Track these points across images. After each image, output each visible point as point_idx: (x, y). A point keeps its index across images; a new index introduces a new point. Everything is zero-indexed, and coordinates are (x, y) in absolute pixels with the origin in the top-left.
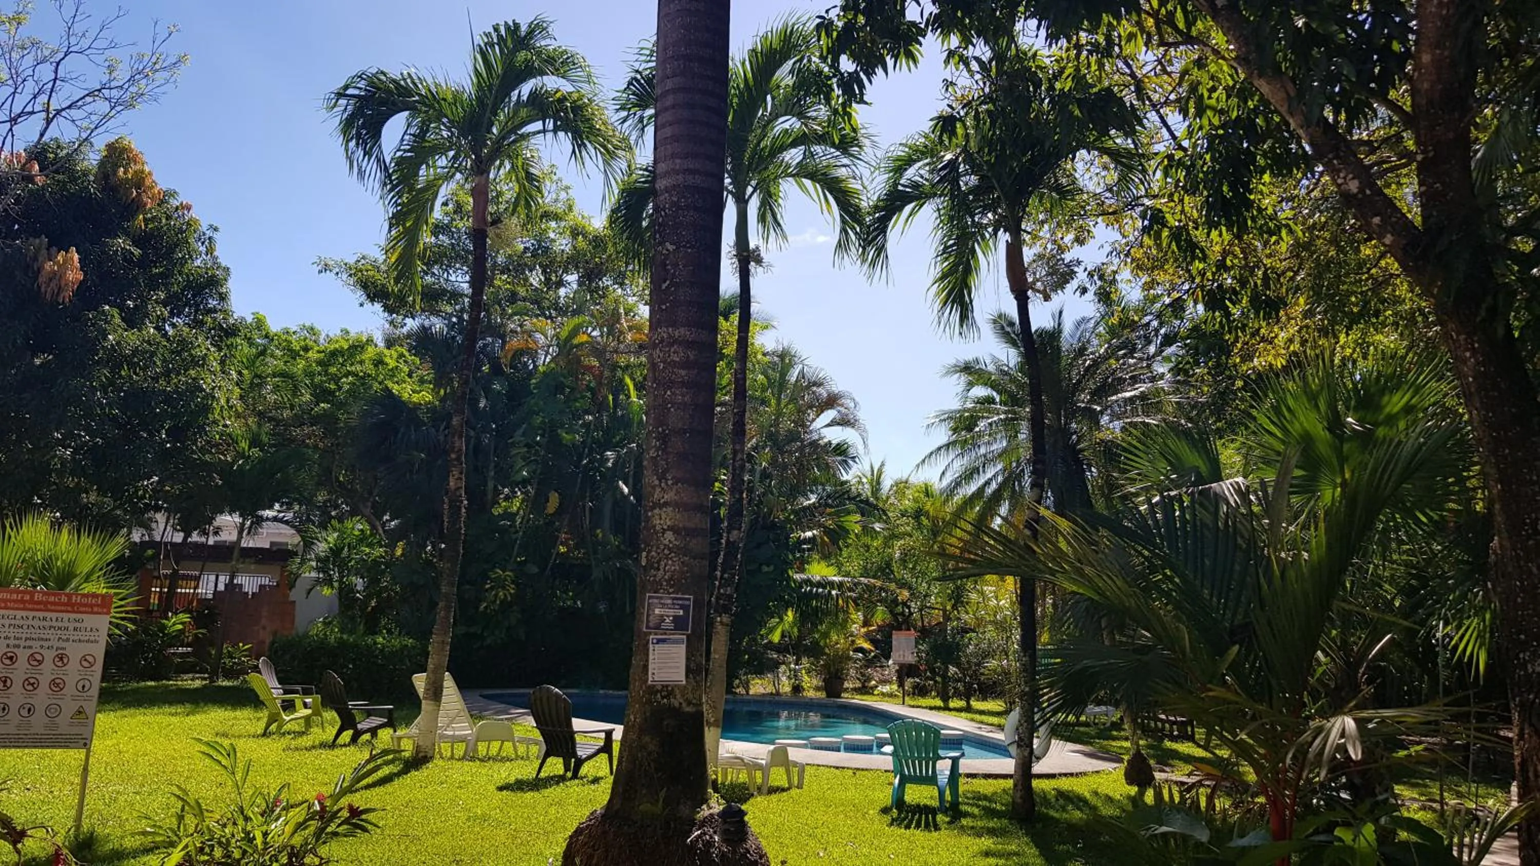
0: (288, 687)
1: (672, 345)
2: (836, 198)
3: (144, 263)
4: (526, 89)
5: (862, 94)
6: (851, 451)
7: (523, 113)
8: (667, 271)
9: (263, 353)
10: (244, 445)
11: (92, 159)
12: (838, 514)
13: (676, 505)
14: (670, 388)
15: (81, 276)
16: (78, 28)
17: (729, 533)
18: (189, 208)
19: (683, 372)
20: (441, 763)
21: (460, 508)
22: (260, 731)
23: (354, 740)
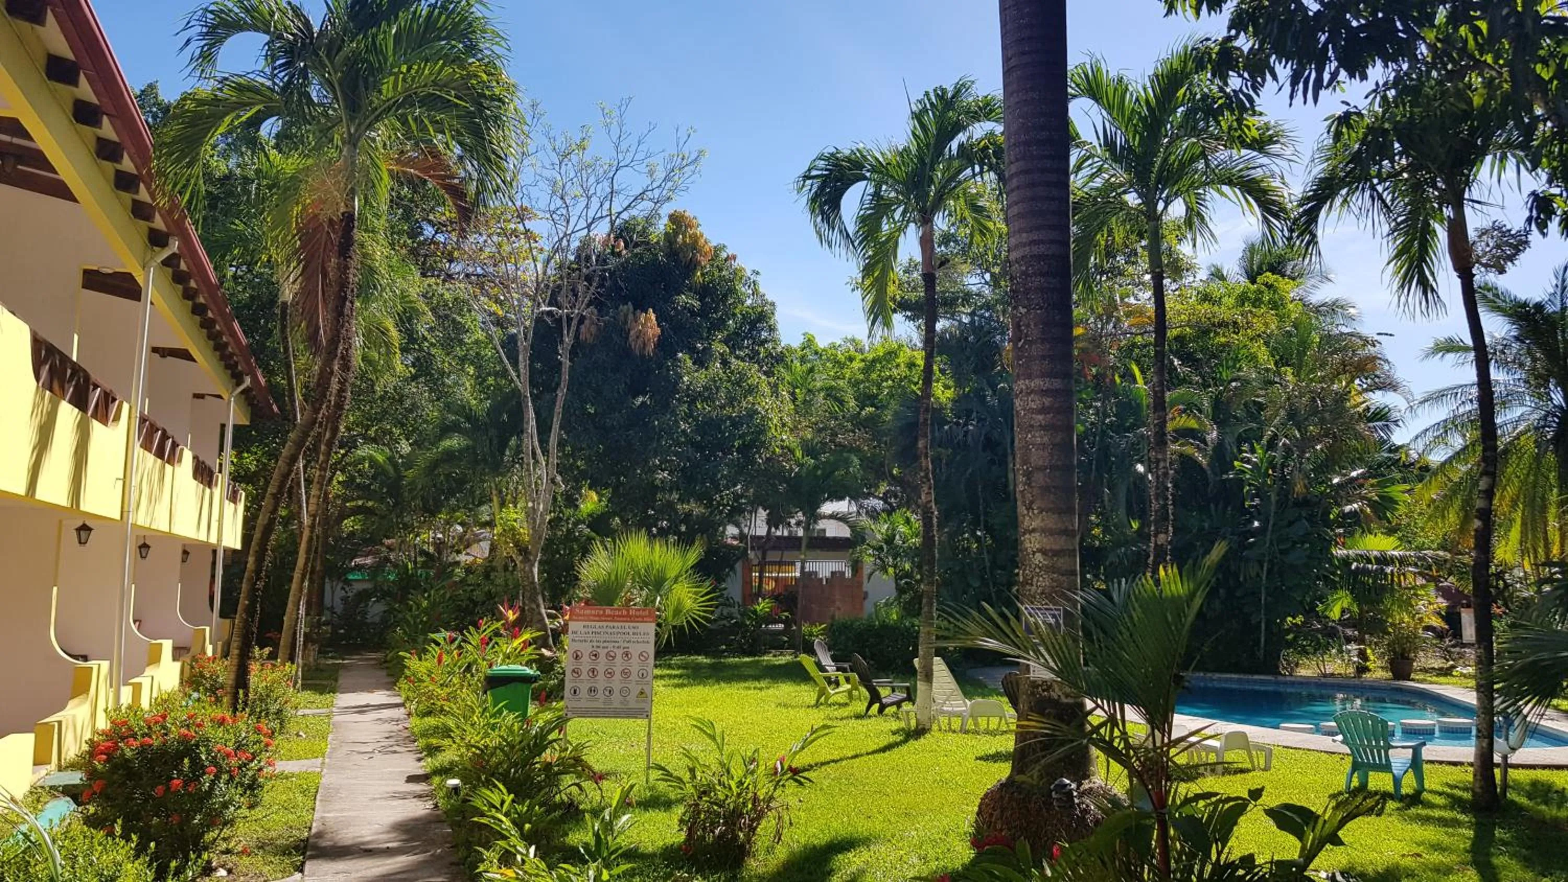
0: (840, 664)
1: (1029, 394)
2: (1256, 201)
3: (704, 313)
4: (954, 145)
5: (1252, 106)
6: (1395, 415)
7: (956, 164)
8: (1021, 331)
9: (811, 370)
10: (799, 454)
11: (662, 226)
12: (1382, 485)
13: (1043, 531)
14: (1030, 432)
15: (658, 331)
16: (623, 146)
17: (1156, 536)
18: (734, 258)
19: (1040, 417)
20: (937, 734)
21: (931, 518)
22: (813, 702)
23: (881, 711)
